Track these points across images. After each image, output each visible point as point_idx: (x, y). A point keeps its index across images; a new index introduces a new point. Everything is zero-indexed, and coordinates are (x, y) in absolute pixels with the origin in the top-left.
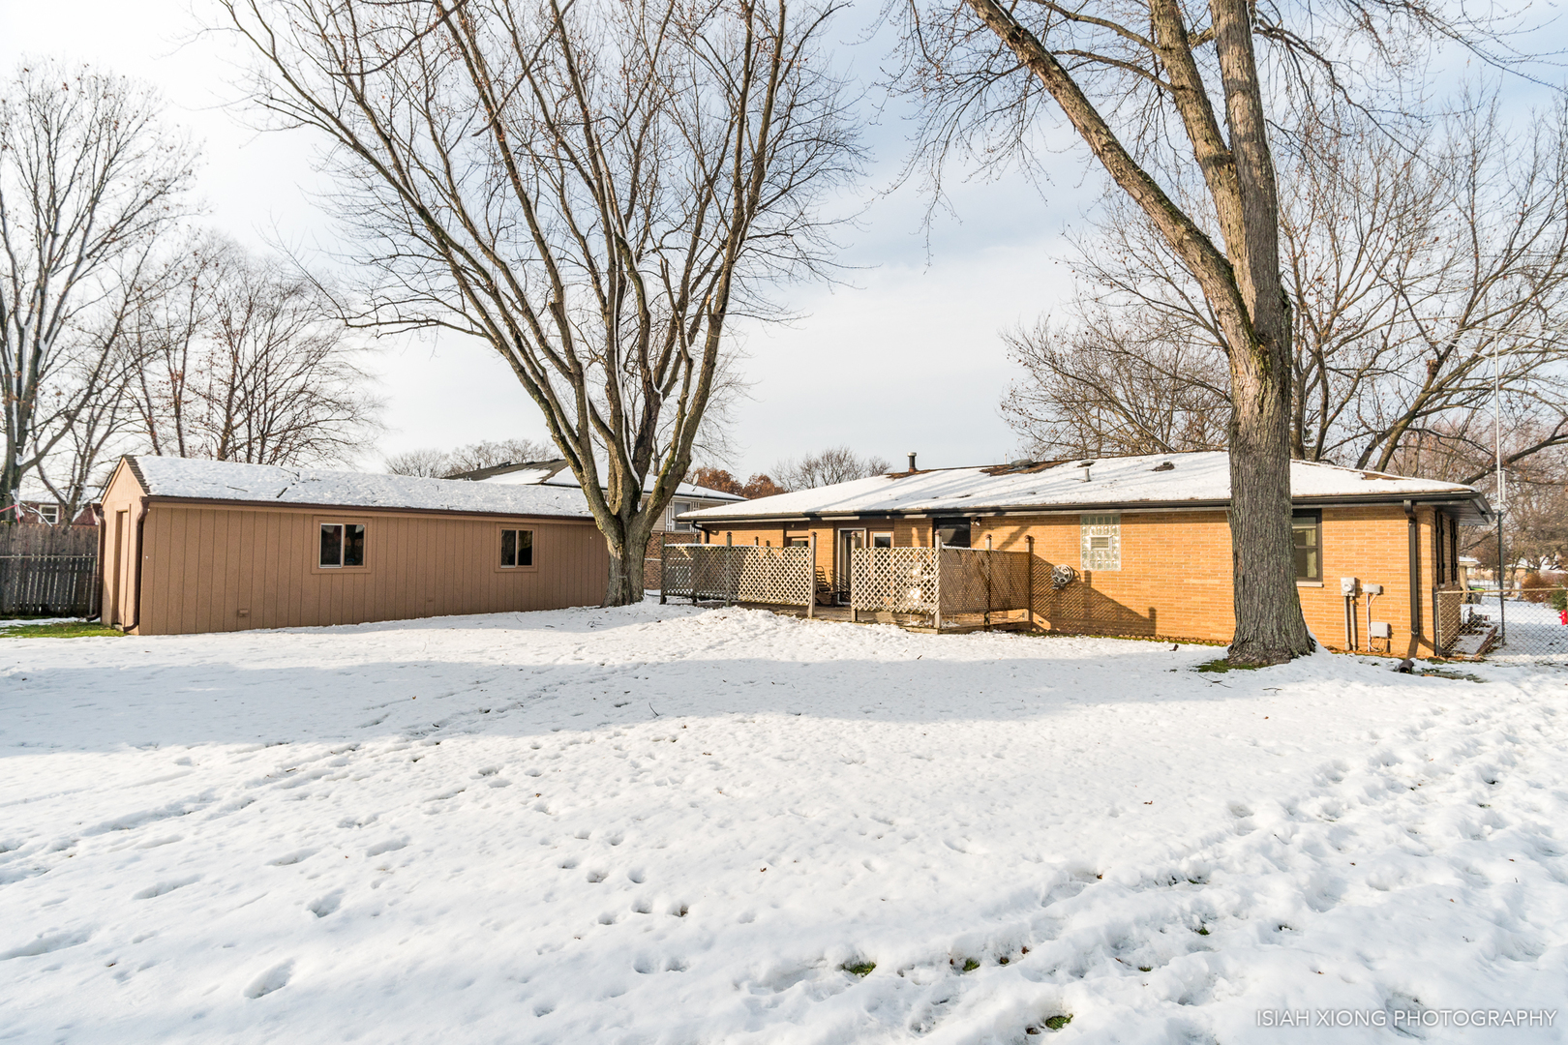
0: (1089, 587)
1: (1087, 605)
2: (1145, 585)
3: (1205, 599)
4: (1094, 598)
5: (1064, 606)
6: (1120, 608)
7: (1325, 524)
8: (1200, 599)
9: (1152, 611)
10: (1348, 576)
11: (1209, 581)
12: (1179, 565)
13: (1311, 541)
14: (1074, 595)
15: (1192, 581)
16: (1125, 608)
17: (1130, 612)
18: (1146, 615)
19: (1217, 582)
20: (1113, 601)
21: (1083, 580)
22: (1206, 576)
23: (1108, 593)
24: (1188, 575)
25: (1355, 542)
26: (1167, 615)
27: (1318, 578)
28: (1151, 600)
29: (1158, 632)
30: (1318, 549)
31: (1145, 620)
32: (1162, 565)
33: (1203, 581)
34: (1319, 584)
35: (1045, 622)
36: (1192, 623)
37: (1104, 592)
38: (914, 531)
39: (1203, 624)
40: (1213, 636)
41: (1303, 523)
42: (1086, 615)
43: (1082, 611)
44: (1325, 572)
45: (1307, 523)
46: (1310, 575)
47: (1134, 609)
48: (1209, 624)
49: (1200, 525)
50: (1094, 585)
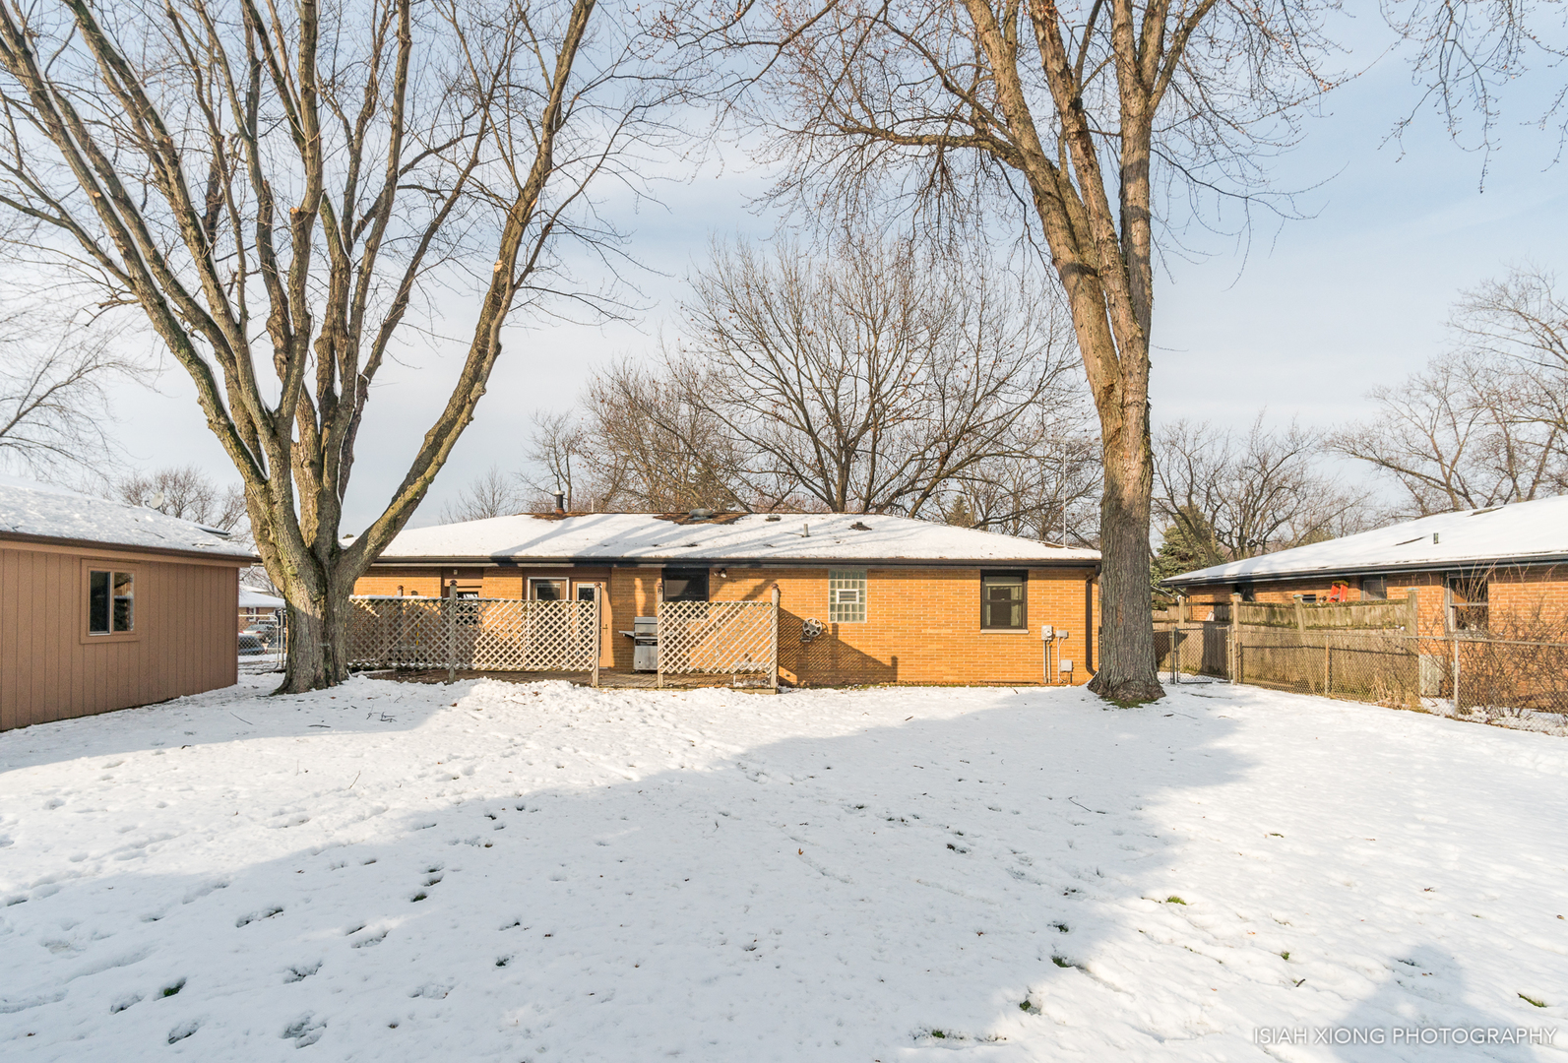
0: (837, 640)
1: (834, 657)
2: (889, 635)
3: (939, 647)
4: (841, 650)
5: (811, 659)
6: (865, 658)
7: (1030, 583)
8: (935, 646)
9: (894, 659)
10: (1045, 624)
11: (943, 631)
12: (918, 617)
13: (1015, 595)
14: (825, 647)
15: (929, 631)
16: (869, 657)
17: (875, 661)
18: (889, 663)
19: (950, 631)
20: (859, 652)
21: (830, 633)
22: (940, 626)
23: (855, 644)
24: (926, 626)
25: (1051, 597)
26: (908, 662)
27: (1023, 625)
28: (893, 649)
29: (899, 678)
30: (1022, 602)
31: (888, 668)
32: (904, 617)
33: (937, 631)
34: (1026, 631)
35: (792, 674)
36: (928, 669)
37: (850, 644)
38: (638, 582)
39: (937, 669)
40: (945, 678)
41: (1008, 581)
42: (833, 666)
43: (829, 662)
44: (1029, 622)
45: (1015, 581)
46: (1013, 624)
47: (877, 658)
48: (942, 668)
49: (937, 581)
50: (841, 637)
